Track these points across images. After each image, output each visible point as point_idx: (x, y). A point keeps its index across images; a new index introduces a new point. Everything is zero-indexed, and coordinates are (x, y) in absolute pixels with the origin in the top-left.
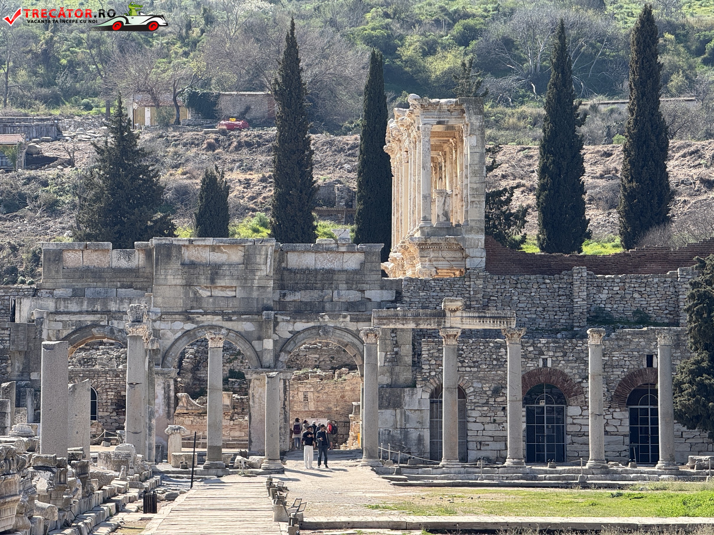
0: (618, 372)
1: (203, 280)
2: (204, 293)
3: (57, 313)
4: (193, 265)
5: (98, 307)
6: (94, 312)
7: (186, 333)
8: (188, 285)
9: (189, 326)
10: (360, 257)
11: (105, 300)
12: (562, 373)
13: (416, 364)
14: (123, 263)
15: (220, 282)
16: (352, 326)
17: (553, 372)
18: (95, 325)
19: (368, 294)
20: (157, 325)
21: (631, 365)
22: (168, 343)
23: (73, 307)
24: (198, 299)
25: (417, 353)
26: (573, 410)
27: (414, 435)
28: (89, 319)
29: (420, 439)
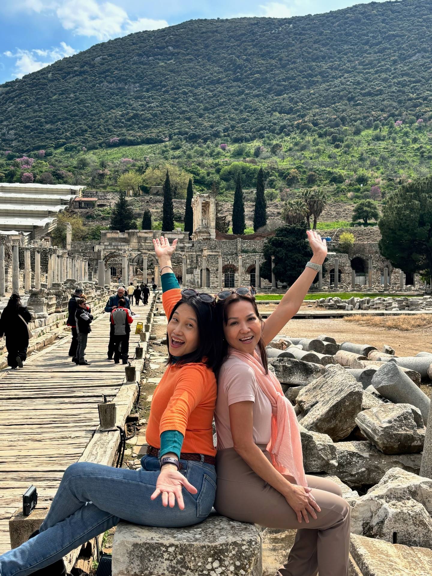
0: (248, 265)
1: (143, 241)
2: (143, 244)
3: (105, 249)
4: (140, 237)
5: (116, 248)
6: (115, 249)
7: (139, 255)
8: (139, 242)
9: (139, 253)
10: (183, 235)
11: (117, 246)
12: (234, 265)
13: (197, 263)
14: (122, 236)
15: (147, 242)
16: (181, 253)
17: (231, 265)
18: (115, 252)
19: (185, 245)
20: (131, 252)
21: (251, 263)
22: (134, 257)
23: (109, 247)
24: (141, 245)
25: (197, 260)
26: (236, 274)
27: (196, 280)
28: (113, 250)
29: (198, 282)
